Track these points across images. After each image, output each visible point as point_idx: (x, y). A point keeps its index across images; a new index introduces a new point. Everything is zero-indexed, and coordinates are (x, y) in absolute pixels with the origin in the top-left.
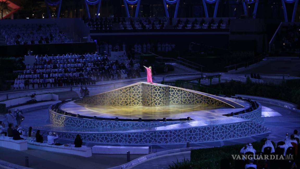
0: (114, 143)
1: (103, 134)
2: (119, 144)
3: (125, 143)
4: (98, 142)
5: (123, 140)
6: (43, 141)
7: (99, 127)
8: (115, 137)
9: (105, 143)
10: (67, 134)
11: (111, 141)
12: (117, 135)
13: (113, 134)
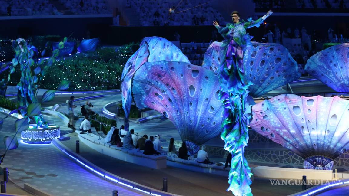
0: (285, 163)
1: (270, 151)
2: (291, 165)
3: (300, 164)
4: (264, 161)
5: (298, 160)
6: (188, 157)
7: (265, 142)
8: (286, 155)
9: (272, 163)
10: (221, 148)
11: (280, 161)
12: (290, 152)
13: (284, 151)
